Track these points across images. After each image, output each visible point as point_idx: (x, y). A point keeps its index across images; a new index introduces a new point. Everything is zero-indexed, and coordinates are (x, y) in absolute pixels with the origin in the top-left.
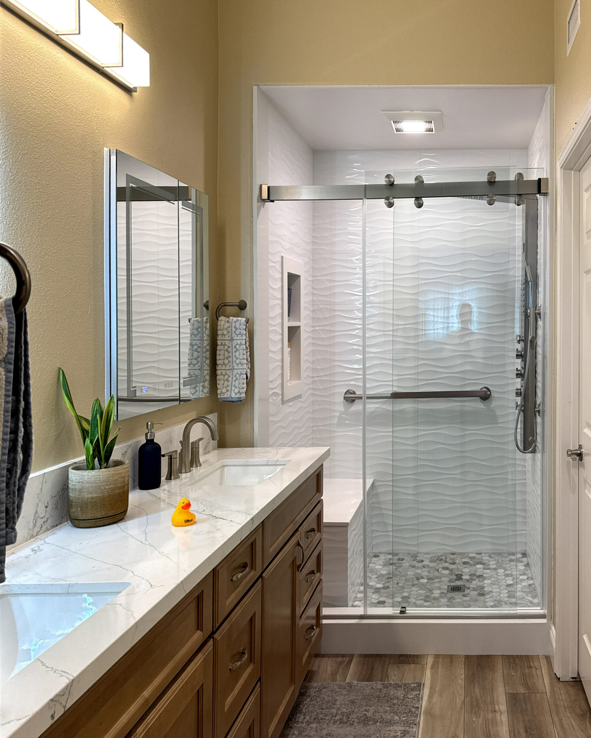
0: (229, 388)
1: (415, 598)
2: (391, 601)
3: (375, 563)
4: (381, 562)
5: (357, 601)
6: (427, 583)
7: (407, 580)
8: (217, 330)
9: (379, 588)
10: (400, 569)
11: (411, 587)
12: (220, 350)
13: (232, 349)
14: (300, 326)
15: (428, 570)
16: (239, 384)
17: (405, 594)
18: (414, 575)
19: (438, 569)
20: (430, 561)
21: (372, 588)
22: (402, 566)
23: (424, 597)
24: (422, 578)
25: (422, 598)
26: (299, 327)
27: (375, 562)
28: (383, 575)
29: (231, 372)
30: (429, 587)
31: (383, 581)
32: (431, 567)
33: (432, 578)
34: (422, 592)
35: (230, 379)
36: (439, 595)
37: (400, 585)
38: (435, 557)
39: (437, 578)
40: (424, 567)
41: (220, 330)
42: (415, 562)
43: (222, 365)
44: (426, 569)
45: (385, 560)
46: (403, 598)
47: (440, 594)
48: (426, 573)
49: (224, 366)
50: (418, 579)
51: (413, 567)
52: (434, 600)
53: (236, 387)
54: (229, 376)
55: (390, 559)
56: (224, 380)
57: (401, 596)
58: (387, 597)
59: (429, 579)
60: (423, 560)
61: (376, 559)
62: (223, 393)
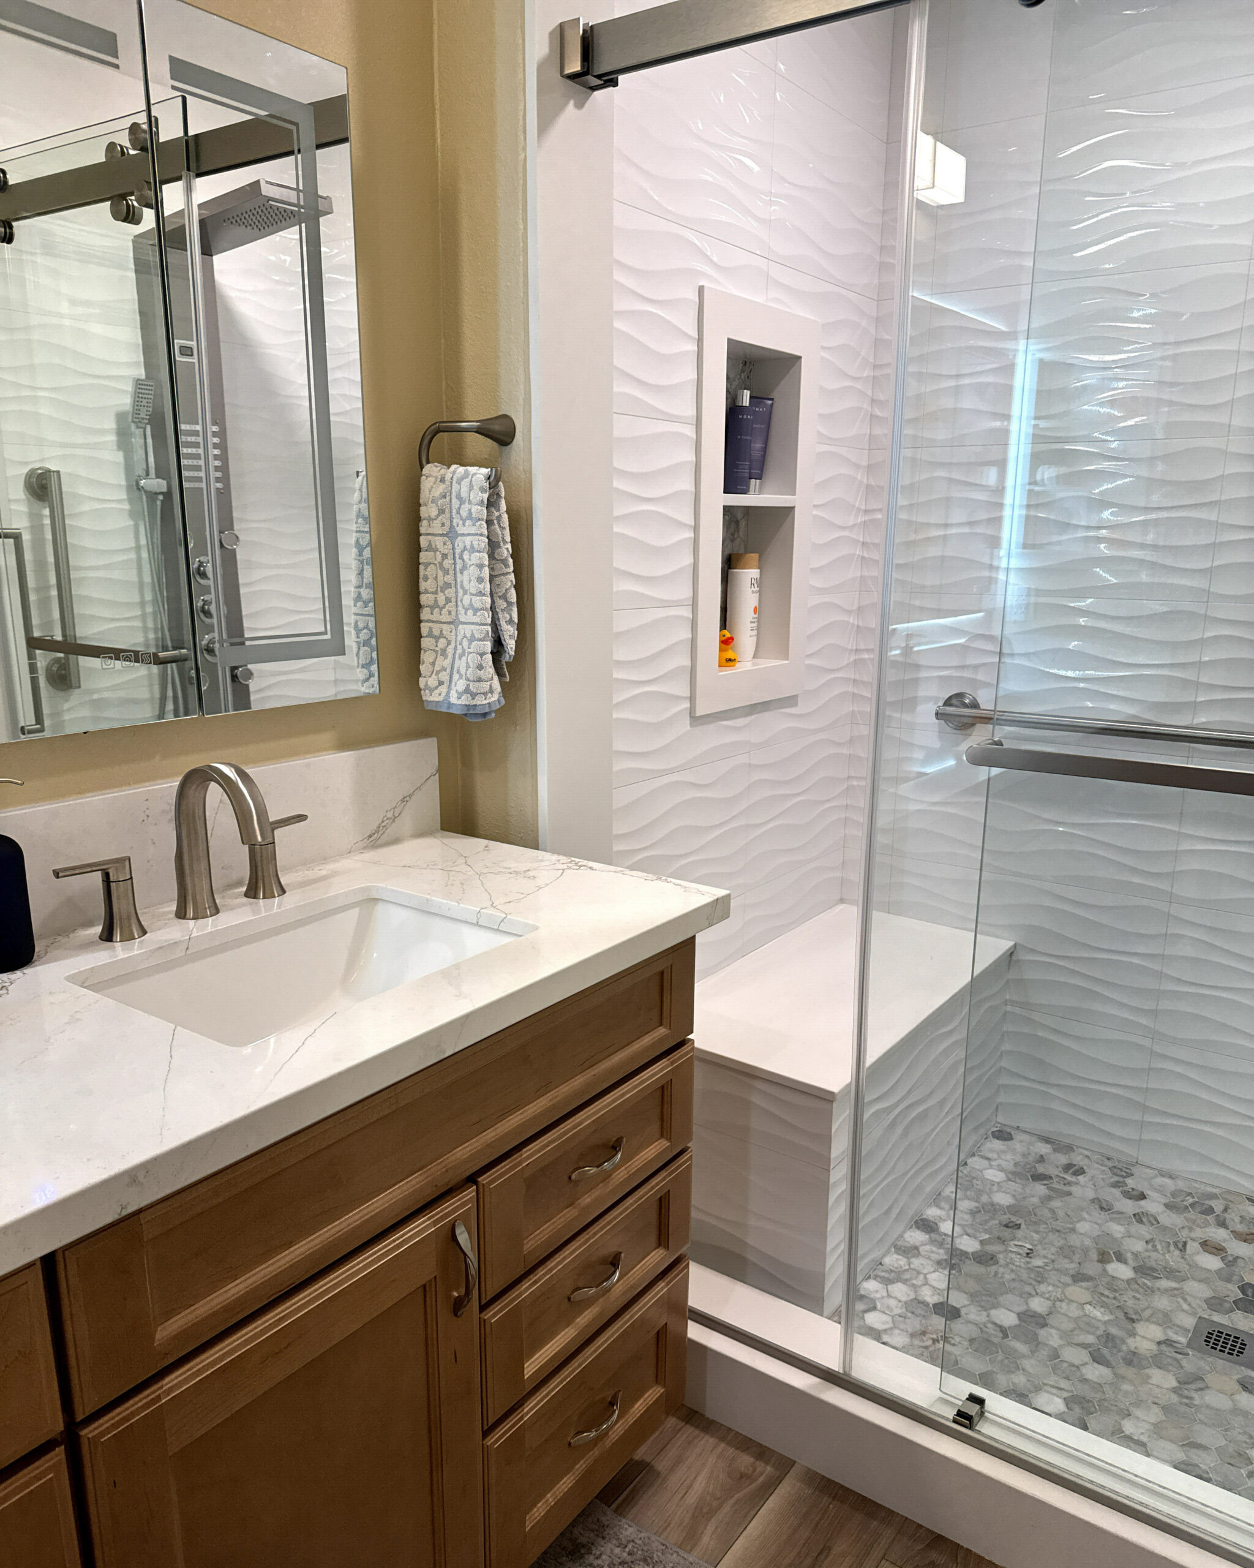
0: (444, 676)
1: (1065, 1335)
2: (982, 1318)
5: (876, 1277)
6: (1128, 1282)
7: (1067, 1251)
8: (420, 505)
9: (964, 1254)
10: (1056, 1204)
11: (1069, 1280)
12: (427, 565)
13: (455, 563)
14: (793, 508)
15: (1148, 1237)
17: (1038, 1305)
18: (1096, 1240)
19: (1185, 1244)
20: (1166, 1205)
21: (941, 1245)
22: (1069, 1194)
23: (1098, 1337)
24: (1120, 1258)
25: (1090, 1339)
27: (990, 1155)
28: (993, 1209)
29: (454, 631)
30: (1130, 1303)
31: (986, 1231)
32: (1165, 1229)
33: (1154, 1270)
34: (1097, 1313)
35: (450, 650)
36: (1154, 1347)
37: (1038, 1262)
38: (1190, 1194)
39: (1171, 1273)
40: (1140, 1221)
41: (426, 505)
42: (1117, 1192)
43: (432, 608)
44: (1144, 1231)
45: (1024, 1156)
46: (1027, 1316)
47: (1159, 1343)
48: (1139, 1246)
49: (437, 610)
50: (1104, 1258)
51: (1102, 1208)
52: (1129, 1363)
54: (449, 643)
55: (1041, 1159)
56: (436, 652)
57: (1023, 1308)
59: (1144, 1270)
60: (1147, 1192)
61: (997, 1144)
62: (432, 690)
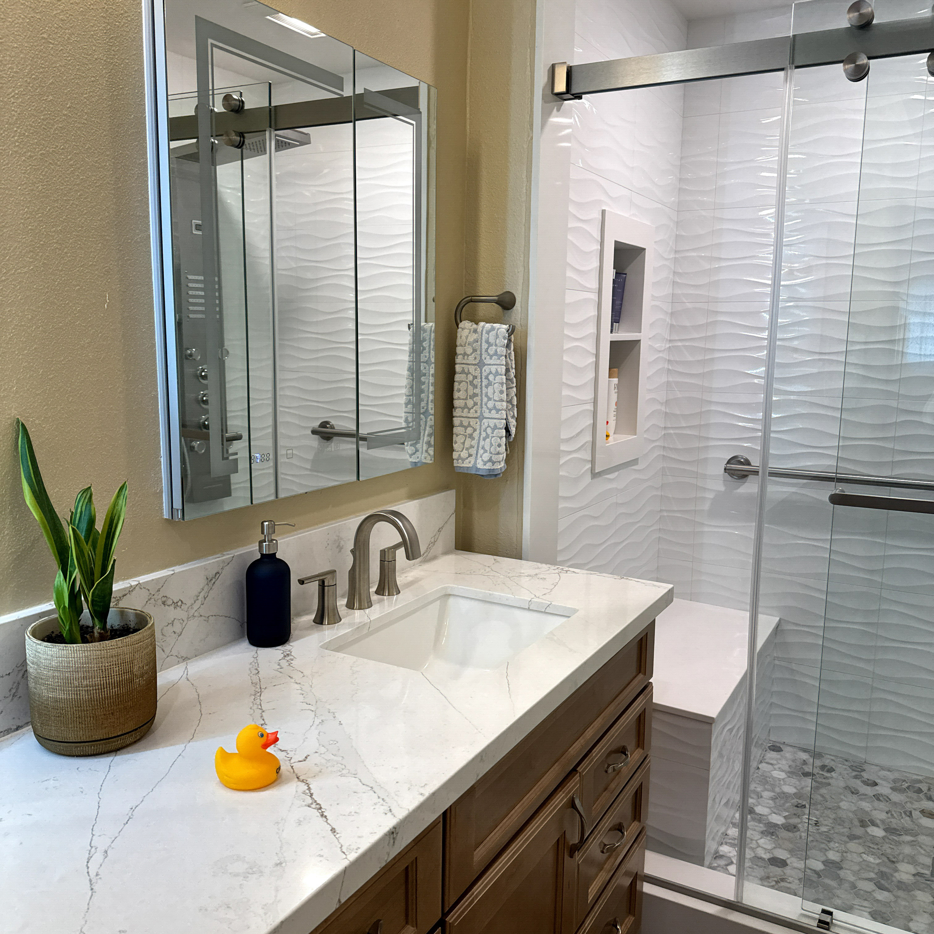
0: (473, 451)
1: (855, 873)
2: (801, 865)
3: (772, 764)
4: (784, 764)
5: (726, 843)
6: (883, 838)
7: (839, 821)
8: (456, 346)
9: (776, 825)
10: (823, 791)
11: (845, 839)
12: (460, 382)
13: (481, 381)
14: (640, 340)
15: (887, 809)
16: (491, 445)
17: (833, 856)
18: (854, 812)
19: (911, 812)
20: (892, 788)
21: (760, 821)
22: (829, 784)
23: (876, 874)
24: (874, 824)
25: (872, 875)
26: (637, 342)
27: (772, 762)
28: (785, 796)
29: (479, 423)
30: (889, 851)
31: (785, 810)
32: (895, 803)
33: (895, 829)
34: (871, 859)
35: (476, 435)
36: (912, 878)
37: (824, 829)
38: (904, 781)
39: (907, 832)
40: (878, 799)
41: (461, 346)
42: (858, 782)
43: (463, 409)
44: (882, 805)
45: (793, 761)
46: (827, 863)
47: (914, 875)
48: (883, 816)
49: (466, 410)
50: (863, 824)
51: (853, 793)
52: (899, 888)
53: (486, 451)
54: (475, 430)
55: (805, 762)
56: (466, 436)
57: (823, 858)
58: (791, 851)
59: (889, 830)
60: (877, 781)
61: (773, 754)
62: (463, 460)
